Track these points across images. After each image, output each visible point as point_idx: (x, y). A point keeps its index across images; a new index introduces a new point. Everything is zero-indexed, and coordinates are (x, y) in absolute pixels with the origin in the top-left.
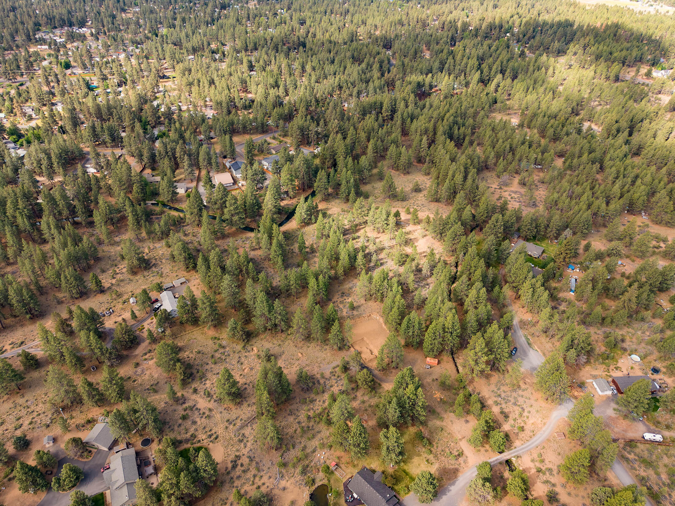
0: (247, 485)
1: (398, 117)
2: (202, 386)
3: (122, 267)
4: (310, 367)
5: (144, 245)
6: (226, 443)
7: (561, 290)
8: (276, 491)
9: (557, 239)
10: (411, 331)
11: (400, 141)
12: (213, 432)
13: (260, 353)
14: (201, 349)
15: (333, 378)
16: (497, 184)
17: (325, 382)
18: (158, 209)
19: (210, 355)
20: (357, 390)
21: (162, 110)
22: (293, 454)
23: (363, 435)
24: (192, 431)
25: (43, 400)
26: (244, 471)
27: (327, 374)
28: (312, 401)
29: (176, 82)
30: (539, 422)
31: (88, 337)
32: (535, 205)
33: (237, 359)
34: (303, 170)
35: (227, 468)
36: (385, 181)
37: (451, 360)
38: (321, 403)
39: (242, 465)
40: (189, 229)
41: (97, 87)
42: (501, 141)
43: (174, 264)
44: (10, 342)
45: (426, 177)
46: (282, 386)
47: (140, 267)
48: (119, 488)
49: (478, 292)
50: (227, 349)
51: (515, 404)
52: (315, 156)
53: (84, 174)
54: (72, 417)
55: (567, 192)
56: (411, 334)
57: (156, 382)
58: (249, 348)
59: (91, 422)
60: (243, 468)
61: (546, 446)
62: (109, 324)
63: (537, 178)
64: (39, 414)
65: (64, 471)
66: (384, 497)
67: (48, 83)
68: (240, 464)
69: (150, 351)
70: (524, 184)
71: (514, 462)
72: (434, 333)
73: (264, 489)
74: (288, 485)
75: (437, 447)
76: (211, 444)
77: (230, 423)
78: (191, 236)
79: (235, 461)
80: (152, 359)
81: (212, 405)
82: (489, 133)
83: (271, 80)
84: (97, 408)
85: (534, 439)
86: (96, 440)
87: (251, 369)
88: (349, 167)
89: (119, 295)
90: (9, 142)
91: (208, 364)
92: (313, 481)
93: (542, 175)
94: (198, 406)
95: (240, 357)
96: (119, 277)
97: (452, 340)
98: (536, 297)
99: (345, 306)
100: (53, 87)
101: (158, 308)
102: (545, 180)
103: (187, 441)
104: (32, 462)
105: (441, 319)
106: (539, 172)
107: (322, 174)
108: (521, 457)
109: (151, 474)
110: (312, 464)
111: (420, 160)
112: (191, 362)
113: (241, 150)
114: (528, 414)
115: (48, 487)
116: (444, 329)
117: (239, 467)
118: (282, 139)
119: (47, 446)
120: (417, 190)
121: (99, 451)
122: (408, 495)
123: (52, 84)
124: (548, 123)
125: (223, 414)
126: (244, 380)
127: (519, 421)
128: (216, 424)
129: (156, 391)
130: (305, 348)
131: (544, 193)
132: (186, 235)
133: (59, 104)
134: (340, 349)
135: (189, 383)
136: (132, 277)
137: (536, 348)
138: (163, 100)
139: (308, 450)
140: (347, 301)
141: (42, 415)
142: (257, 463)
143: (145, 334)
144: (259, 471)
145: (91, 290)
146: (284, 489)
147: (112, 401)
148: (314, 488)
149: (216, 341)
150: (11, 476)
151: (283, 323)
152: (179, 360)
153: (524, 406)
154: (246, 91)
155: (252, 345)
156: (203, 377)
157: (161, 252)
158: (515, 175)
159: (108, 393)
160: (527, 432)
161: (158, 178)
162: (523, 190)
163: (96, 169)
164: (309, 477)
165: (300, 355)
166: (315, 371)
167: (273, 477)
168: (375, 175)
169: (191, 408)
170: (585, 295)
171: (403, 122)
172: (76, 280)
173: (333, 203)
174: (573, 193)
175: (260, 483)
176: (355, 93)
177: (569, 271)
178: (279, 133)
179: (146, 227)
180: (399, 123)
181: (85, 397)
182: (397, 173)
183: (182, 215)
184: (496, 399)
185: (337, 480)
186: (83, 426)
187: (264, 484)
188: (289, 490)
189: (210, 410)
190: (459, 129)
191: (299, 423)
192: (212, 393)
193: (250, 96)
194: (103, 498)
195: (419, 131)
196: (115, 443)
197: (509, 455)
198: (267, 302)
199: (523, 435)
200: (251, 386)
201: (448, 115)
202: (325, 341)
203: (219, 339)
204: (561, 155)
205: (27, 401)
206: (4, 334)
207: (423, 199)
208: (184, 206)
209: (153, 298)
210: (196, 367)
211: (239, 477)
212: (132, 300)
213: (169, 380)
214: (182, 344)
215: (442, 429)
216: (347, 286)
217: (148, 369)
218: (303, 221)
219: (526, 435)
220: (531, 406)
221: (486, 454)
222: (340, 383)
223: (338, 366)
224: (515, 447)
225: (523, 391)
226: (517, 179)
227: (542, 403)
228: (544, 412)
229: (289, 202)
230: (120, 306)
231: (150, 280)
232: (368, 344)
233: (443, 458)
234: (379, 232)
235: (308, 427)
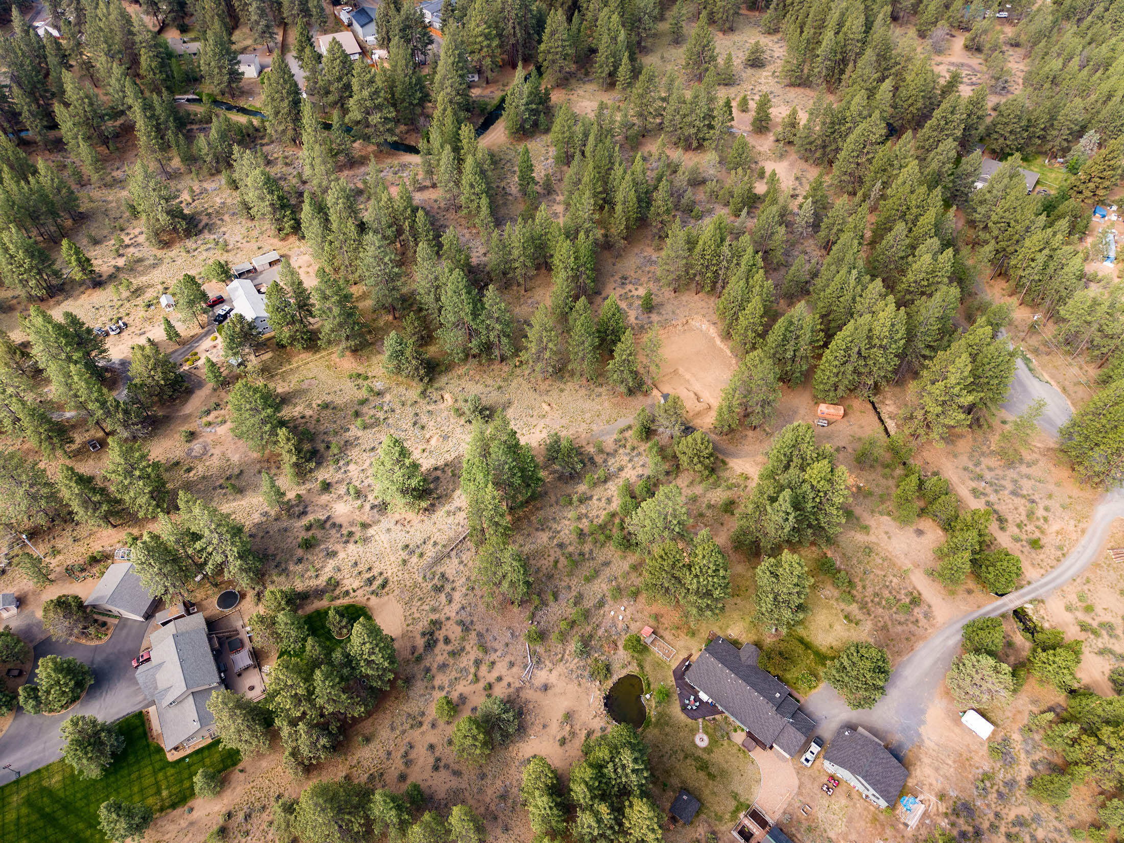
0: (463, 682)
2: (339, 475)
3: (137, 231)
4: (571, 432)
5: (179, 187)
6: (407, 596)
7: (1086, 257)
8: (528, 694)
9: (1063, 155)
10: (790, 347)
12: (375, 572)
13: (461, 404)
14: (328, 399)
15: (621, 451)
17: (605, 461)
18: (201, 110)
19: (351, 412)
20: (677, 476)
22: (557, 612)
23: (722, 573)
24: (328, 572)
26: (453, 654)
27: (609, 444)
28: (584, 499)
30: (1071, 528)
32: (1006, 89)
33: (410, 419)
34: (513, 14)
35: (414, 649)
36: (686, 46)
37: (870, 406)
38: (603, 503)
39: (447, 641)
40: (275, 151)
43: (250, 224)
45: (770, 38)
46: (522, 470)
47: (175, 229)
50: (388, 398)
51: (1014, 493)
53: (27, 32)
54: (55, 552)
55: (1076, 58)
56: (789, 355)
57: (237, 471)
58: (435, 396)
59: (99, 560)
60: (449, 648)
61: (1092, 576)
62: (118, 350)
63: (1001, 36)
65: (44, 672)
66: (771, 699)
68: (441, 638)
69: (217, 406)
70: (979, 50)
71: (1030, 612)
72: (848, 349)
73: (500, 691)
74: (553, 678)
75: (864, 587)
76: (373, 598)
77: (412, 553)
78: (279, 166)
79: (432, 634)
80: (224, 422)
81: (366, 515)
84: (111, 531)
85: (1066, 563)
86: (112, 598)
87: (445, 438)
91: (348, 430)
92: (608, 669)
93: (1010, 30)
94: (337, 519)
95: (417, 414)
96: (131, 252)
97: (884, 362)
99: (631, 305)
101: (225, 316)
102: (1023, 38)
103: (319, 593)
105: (864, 320)
106: (1002, 24)
107: (556, 20)
108: (1043, 602)
109: (247, 668)
110: (600, 632)
111: (753, 6)
112: (311, 427)
114: (1045, 514)
115: (14, 704)
116: (869, 338)
117: (441, 645)
119: (5, 615)
120: (756, 62)
121: (124, 622)
122: (813, 691)
125: (393, 534)
126: (432, 461)
127: (1030, 528)
128: (380, 556)
129: (238, 491)
130: (555, 394)
131: (1021, 66)
132: (269, 163)
134: (631, 392)
135: (311, 471)
136: (160, 253)
137: (1046, 377)
139: (588, 603)
140: (635, 293)
142: (480, 635)
143: (204, 372)
144: (486, 651)
145: (73, 281)
146: (546, 688)
147: (141, 515)
148: (610, 684)
149: (360, 381)
151: (504, 340)
152: (282, 423)
153: (1036, 497)
155: (441, 389)
156: (340, 458)
157: (218, 200)
158: (956, 33)
159: (126, 498)
160: (1051, 550)
161: (194, 47)
162: (976, 61)
164: (597, 660)
165: (546, 407)
166: (582, 438)
167: (518, 662)
168: (664, 34)
169: (322, 524)
172: (32, 256)
173: (581, 92)
174: (1090, 59)
175: (492, 677)
177: (1097, 219)
179: (179, 146)
181: (76, 506)
182: (711, 29)
183: (256, 122)
184: (973, 484)
185: (658, 665)
186: (83, 570)
187: (500, 679)
188: (557, 690)
189: (365, 526)
191: (561, 545)
192: (365, 489)
194: (143, 724)
196: (157, 605)
197: (1018, 598)
198: (469, 292)
199: (1042, 556)
200: (448, 472)
202: (598, 377)
203: (367, 378)
207: (772, 81)
208: (257, 102)
209: (212, 296)
210: (322, 437)
211: (443, 667)
212: (164, 300)
213: (266, 465)
214: (287, 389)
215: (871, 551)
216: (631, 263)
217: (216, 443)
218: (522, 127)
219: (1048, 557)
220: (1050, 496)
221: (971, 598)
222: (639, 461)
223: (630, 427)
224: (1029, 583)
225: (1029, 465)
226: (960, 41)
227: (1074, 490)
228: (1079, 508)
229: (487, 92)
230: (141, 313)
231: (202, 258)
232: (688, 381)
233: (881, 610)
234: (688, 148)
235: (582, 554)
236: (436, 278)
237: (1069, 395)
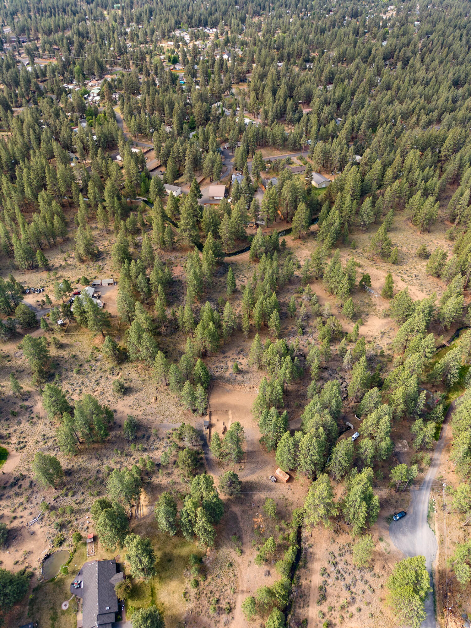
0: (9, 510)
4: (153, 418)
6: (25, 458)
8: (24, 532)
12: (25, 440)
14: (78, 354)
15: (165, 440)
17: (154, 441)
19: (80, 363)
22: (68, 502)
24: (11, 430)
26: (17, 494)
27: (163, 433)
28: (128, 455)
33: (97, 378)
35: (7, 482)
39: (20, 487)
45: (448, 242)
50: (99, 363)
57: (22, 370)
58: (116, 371)
60: (18, 490)
62: (33, 301)
68: (19, 485)
73: (16, 523)
74: (39, 531)
75: (210, 584)
76: (15, 451)
77: (44, 439)
79: (18, 480)
87: (102, 393)
89: (58, 278)
91: (72, 371)
92: (62, 542)
94: (34, 409)
95: (101, 377)
96: (70, 261)
110: (75, 523)
111: (454, 219)
112: (62, 363)
114: (355, 612)
117: (16, 487)
118: (309, 160)
120: (424, 255)
125: (45, 427)
127: (335, 614)
128: (33, 434)
130: (164, 394)
134: (194, 411)
137: (436, 527)
139: (83, 507)
140: (240, 361)
142: (33, 492)
144: (28, 501)
145: (39, 266)
146: (33, 533)
148: (55, 550)
149: (95, 351)
155: (121, 369)
156: (59, 382)
164: (62, 535)
165: (155, 399)
166: (155, 424)
167: (34, 515)
169: (28, 408)
175: (19, 514)
178: (309, 154)
184: (327, 566)
185: (82, 555)
187: (22, 517)
188: (36, 537)
189: (40, 417)
191: (98, 471)
193: (308, 110)
203: (98, 351)
207: (424, 269)
209: (78, 290)
210: (61, 369)
211: (9, 497)
214: (68, 343)
218: (256, 256)
220: (368, 604)
222: (167, 449)
225: (373, 575)
227: (388, 609)
228: (381, 623)
232: (228, 419)
233: (206, 602)
237: (442, 547)
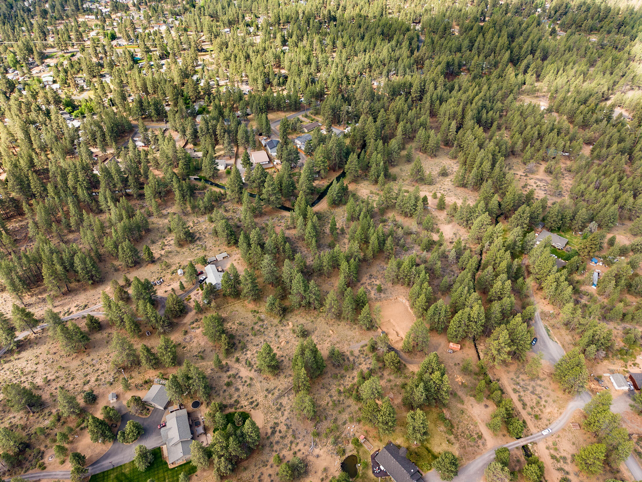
0: (285, 450)
1: (427, 97)
2: (243, 356)
3: (170, 238)
4: (341, 345)
5: (189, 219)
6: (266, 411)
7: (583, 283)
8: (311, 458)
9: (581, 230)
10: (437, 317)
11: (428, 124)
12: (254, 399)
13: (295, 328)
14: (242, 321)
15: (361, 356)
16: (523, 170)
17: (354, 360)
18: (200, 184)
19: (251, 327)
20: (384, 370)
21: (202, 84)
22: (326, 425)
23: (392, 415)
24: (235, 397)
25: (106, 360)
26: (282, 437)
27: (356, 353)
28: (343, 377)
29: (213, 56)
30: (556, 411)
31: (145, 306)
32: (560, 195)
33: (274, 332)
34: (335, 152)
35: (267, 433)
36: (413, 164)
37: (473, 346)
38: (351, 379)
39: (280, 432)
40: (230, 206)
41: (141, 60)
42: (529, 127)
43: (216, 239)
44: (75, 305)
45: (453, 161)
46: (317, 362)
47: (186, 241)
48: (176, 444)
49: (503, 283)
50: (266, 322)
51: (533, 393)
52: (345, 136)
53: (135, 149)
54: (131, 378)
55: (594, 183)
56: (436, 320)
57: (203, 350)
58: (285, 323)
59: (148, 383)
60: (281, 435)
61: (561, 434)
62: (160, 292)
63: (564, 166)
64: (103, 373)
65: (128, 427)
66: (409, 472)
67: (97, 55)
68: (278, 430)
69: (197, 320)
70: (551, 173)
71: (530, 448)
72: (459, 321)
73: (299, 455)
74: (321, 453)
75: (458, 428)
76: (252, 410)
77: (269, 393)
78: (231, 212)
79: (274, 428)
80: (199, 328)
81: (252, 374)
82: (517, 118)
83: (304, 56)
84: (153, 371)
85: (550, 427)
86: (153, 400)
87: (287, 342)
88: (379, 149)
89: (168, 266)
90: (65, 113)
91: (248, 335)
92: (344, 451)
93: (569, 163)
94: (241, 374)
95: (277, 331)
96: (167, 248)
97: (476, 329)
98: (559, 291)
99: (372, 288)
100: (102, 58)
101: (203, 281)
102: (573, 169)
103: (231, 406)
104: (100, 415)
105: (467, 309)
106: (566, 160)
107: (353, 157)
108: (536, 443)
109: (201, 434)
110: (343, 436)
111: (448, 143)
112: (234, 332)
113: (276, 127)
114: (545, 404)
115: (114, 438)
116: (469, 318)
117: (277, 433)
118: (313, 117)
119: (112, 401)
120: (444, 174)
121: (156, 409)
122: (429, 471)
123: (100, 55)
124: (578, 109)
125: (262, 384)
126: (281, 353)
127: (536, 409)
128: (256, 392)
129: (203, 358)
130: (336, 326)
131: (571, 182)
132: (226, 211)
133: (107, 76)
134: (368, 329)
135: (232, 353)
136: (178, 249)
137: (556, 339)
138: (202, 75)
139: (340, 423)
140: (375, 283)
141: (105, 374)
142: (293, 431)
143: (192, 304)
144: (295, 438)
145: (143, 260)
146: (318, 456)
147: (167, 366)
148: (344, 458)
149: (255, 314)
150: (83, 426)
151: (316, 302)
152: (223, 332)
153: (542, 396)
154: (279, 67)
155: (288, 320)
156: (244, 348)
157: (204, 227)
158: (542, 163)
159: (163, 359)
160: (544, 421)
161: (200, 154)
162: (549, 178)
163: (144, 142)
164: (340, 447)
165: (331, 332)
166: (345, 349)
167: (308, 444)
168: (403, 157)
169: (234, 376)
170: (608, 291)
171: (432, 103)
172: (131, 251)
173: (362, 185)
174: (600, 184)
175: (296, 449)
176: (384, 72)
177: (592, 264)
178: (311, 111)
179: (190, 202)
180: (428, 104)
181: (144, 361)
182: (425, 155)
183: (223, 191)
184: (514, 387)
185: (365, 452)
186: (142, 386)
187: (299, 450)
188: (322, 458)
189: (251, 379)
190: (487, 112)
191: (331, 396)
192: (253, 363)
193: (283, 71)
194: (160, 452)
195: (447, 114)
196: (169, 404)
197: (525, 441)
198: (303, 282)
199: (540, 423)
200: (287, 358)
201: (477, 98)
202: (355, 321)
203: (258, 313)
204: (588, 143)
205: (92, 360)
206: (70, 297)
207: (450, 184)
208: (224, 182)
209: (199, 270)
210: (238, 338)
211: (277, 442)
212: (180, 272)
213: (214, 348)
214: (225, 315)
215: (463, 412)
216: (374, 270)
217: (196, 337)
218: (334, 203)
219: (542, 424)
220: (548, 396)
221: (504, 438)
222: (369, 361)
223: (366, 345)
224: (531, 434)
225: (541, 380)
226: (543, 167)
227: (560, 394)
228: (561, 402)
229: (321, 183)
230: (169, 276)
231: (195, 252)
232: (394, 326)
233: (463, 439)
234: (406, 215)
235: (339, 401)
236: (291, 273)
237: (565, 349)
